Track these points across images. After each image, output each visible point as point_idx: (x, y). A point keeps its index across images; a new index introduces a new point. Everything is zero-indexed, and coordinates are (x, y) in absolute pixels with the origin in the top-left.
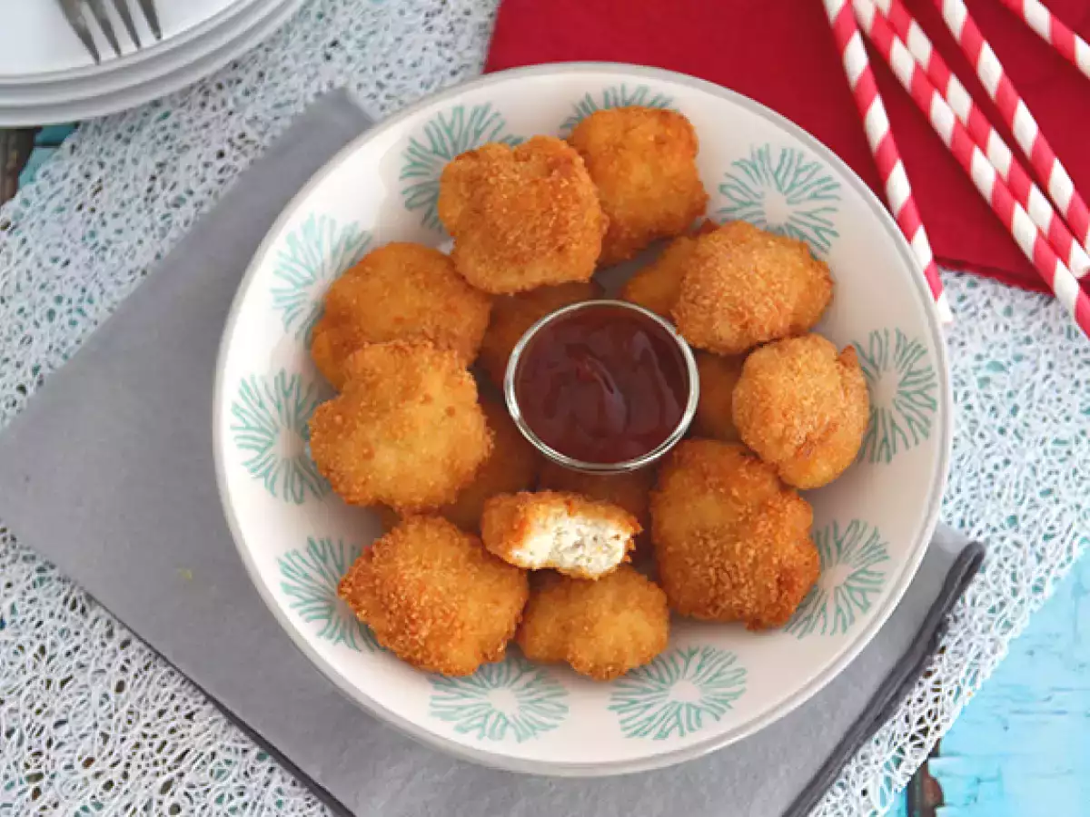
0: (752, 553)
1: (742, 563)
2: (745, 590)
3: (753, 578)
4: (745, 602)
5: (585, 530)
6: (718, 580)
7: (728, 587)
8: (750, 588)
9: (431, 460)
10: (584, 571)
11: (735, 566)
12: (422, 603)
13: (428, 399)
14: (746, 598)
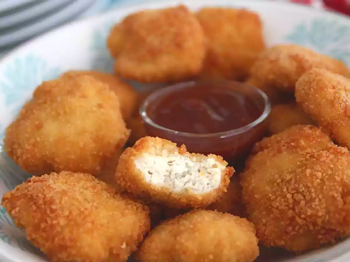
0: (319, 174)
1: (312, 182)
2: (317, 202)
3: (322, 193)
4: (318, 211)
5: (191, 164)
6: (295, 200)
7: (303, 203)
8: (320, 200)
9: (83, 132)
10: (191, 192)
11: (307, 187)
12: (63, 202)
13: (84, 96)
14: (318, 207)
